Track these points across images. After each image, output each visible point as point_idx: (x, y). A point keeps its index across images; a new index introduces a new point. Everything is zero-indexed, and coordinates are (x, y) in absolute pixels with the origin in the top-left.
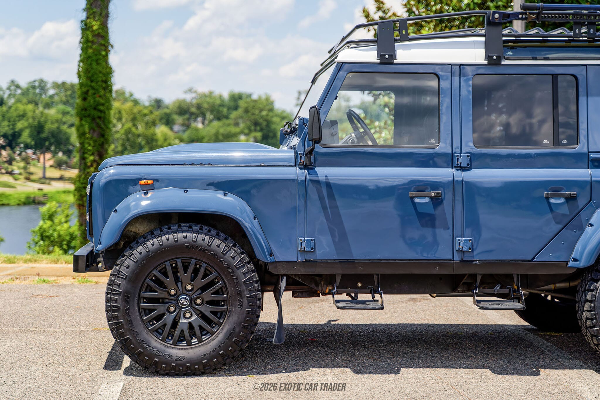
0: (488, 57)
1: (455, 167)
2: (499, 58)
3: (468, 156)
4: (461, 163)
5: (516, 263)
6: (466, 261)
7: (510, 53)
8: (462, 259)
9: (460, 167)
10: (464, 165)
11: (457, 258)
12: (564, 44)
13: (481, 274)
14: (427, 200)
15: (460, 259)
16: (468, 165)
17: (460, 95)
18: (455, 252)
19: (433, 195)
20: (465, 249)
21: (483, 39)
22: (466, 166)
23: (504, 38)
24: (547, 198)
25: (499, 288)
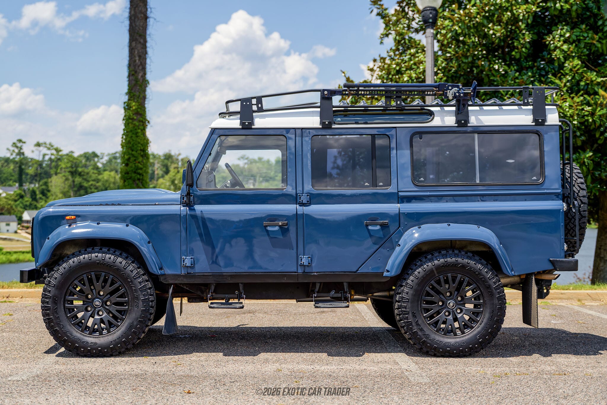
0: (322, 123)
1: (299, 203)
2: (330, 124)
3: (308, 195)
4: (302, 201)
5: (345, 274)
6: (307, 273)
7: (339, 119)
8: (304, 271)
9: (302, 203)
10: (304, 202)
11: (300, 271)
12: (381, 112)
13: (319, 282)
14: (277, 228)
15: (303, 272)
16: (308, 202)
17: (302, 151)
18: (299, 267)
19: (280, 224)
20: (306, 263)
21: (319, 109)
22: (306, 202)
23: (334, 109)
24: (367, 226)
25: (334, 292)
